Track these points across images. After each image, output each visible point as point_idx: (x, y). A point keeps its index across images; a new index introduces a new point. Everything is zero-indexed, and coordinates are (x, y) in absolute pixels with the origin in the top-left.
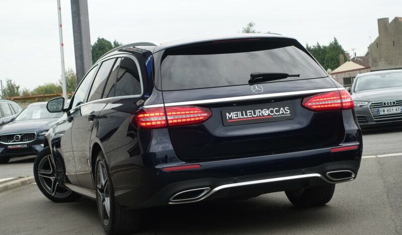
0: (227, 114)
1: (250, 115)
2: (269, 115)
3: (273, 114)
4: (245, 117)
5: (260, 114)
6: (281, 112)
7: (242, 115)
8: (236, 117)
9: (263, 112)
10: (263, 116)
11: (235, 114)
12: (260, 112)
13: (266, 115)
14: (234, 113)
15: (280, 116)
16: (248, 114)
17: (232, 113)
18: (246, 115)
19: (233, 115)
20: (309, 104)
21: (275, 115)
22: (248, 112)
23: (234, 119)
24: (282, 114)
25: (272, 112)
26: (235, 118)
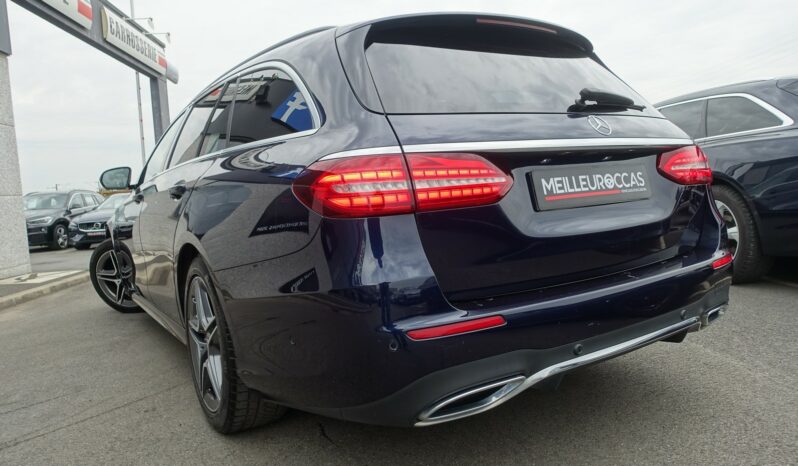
0: (543, 181)
1: (584, 186)
2: (615, 188)
3: (621, 186)
4: (577, 190)
5: (601, 184)
6: (633, 183)
7: (572, 186)
8: (560, 188)
9: (606, 181)
10: (607, 189)
11: (559, 182)
12: (600, 180)
13: (611, 187)
14: (556, 179)
15: (631, 191)
16: (582, 183)
17: (551, 180)
18: (579, 186)
19: (554, 184)
20: (673, 169)
21: (624, 188)
22: (581, 177)
23: (557, 195)
24: (635, 186)
25: (619, 180)
26: (559, 192)
